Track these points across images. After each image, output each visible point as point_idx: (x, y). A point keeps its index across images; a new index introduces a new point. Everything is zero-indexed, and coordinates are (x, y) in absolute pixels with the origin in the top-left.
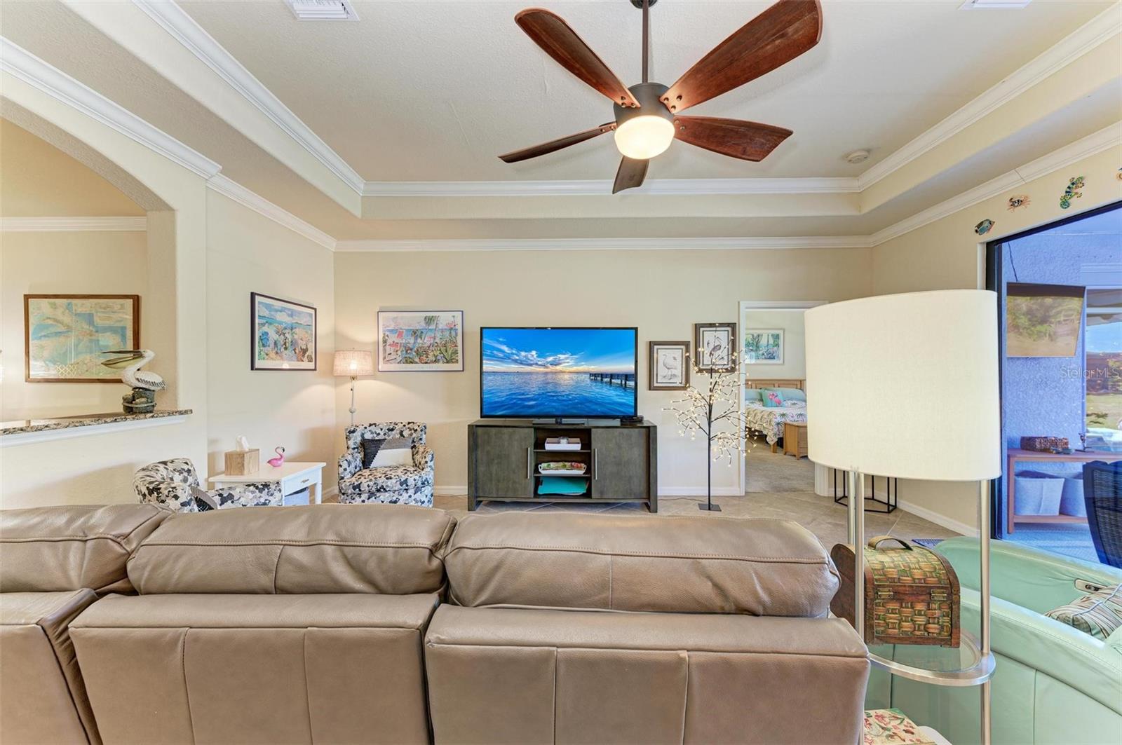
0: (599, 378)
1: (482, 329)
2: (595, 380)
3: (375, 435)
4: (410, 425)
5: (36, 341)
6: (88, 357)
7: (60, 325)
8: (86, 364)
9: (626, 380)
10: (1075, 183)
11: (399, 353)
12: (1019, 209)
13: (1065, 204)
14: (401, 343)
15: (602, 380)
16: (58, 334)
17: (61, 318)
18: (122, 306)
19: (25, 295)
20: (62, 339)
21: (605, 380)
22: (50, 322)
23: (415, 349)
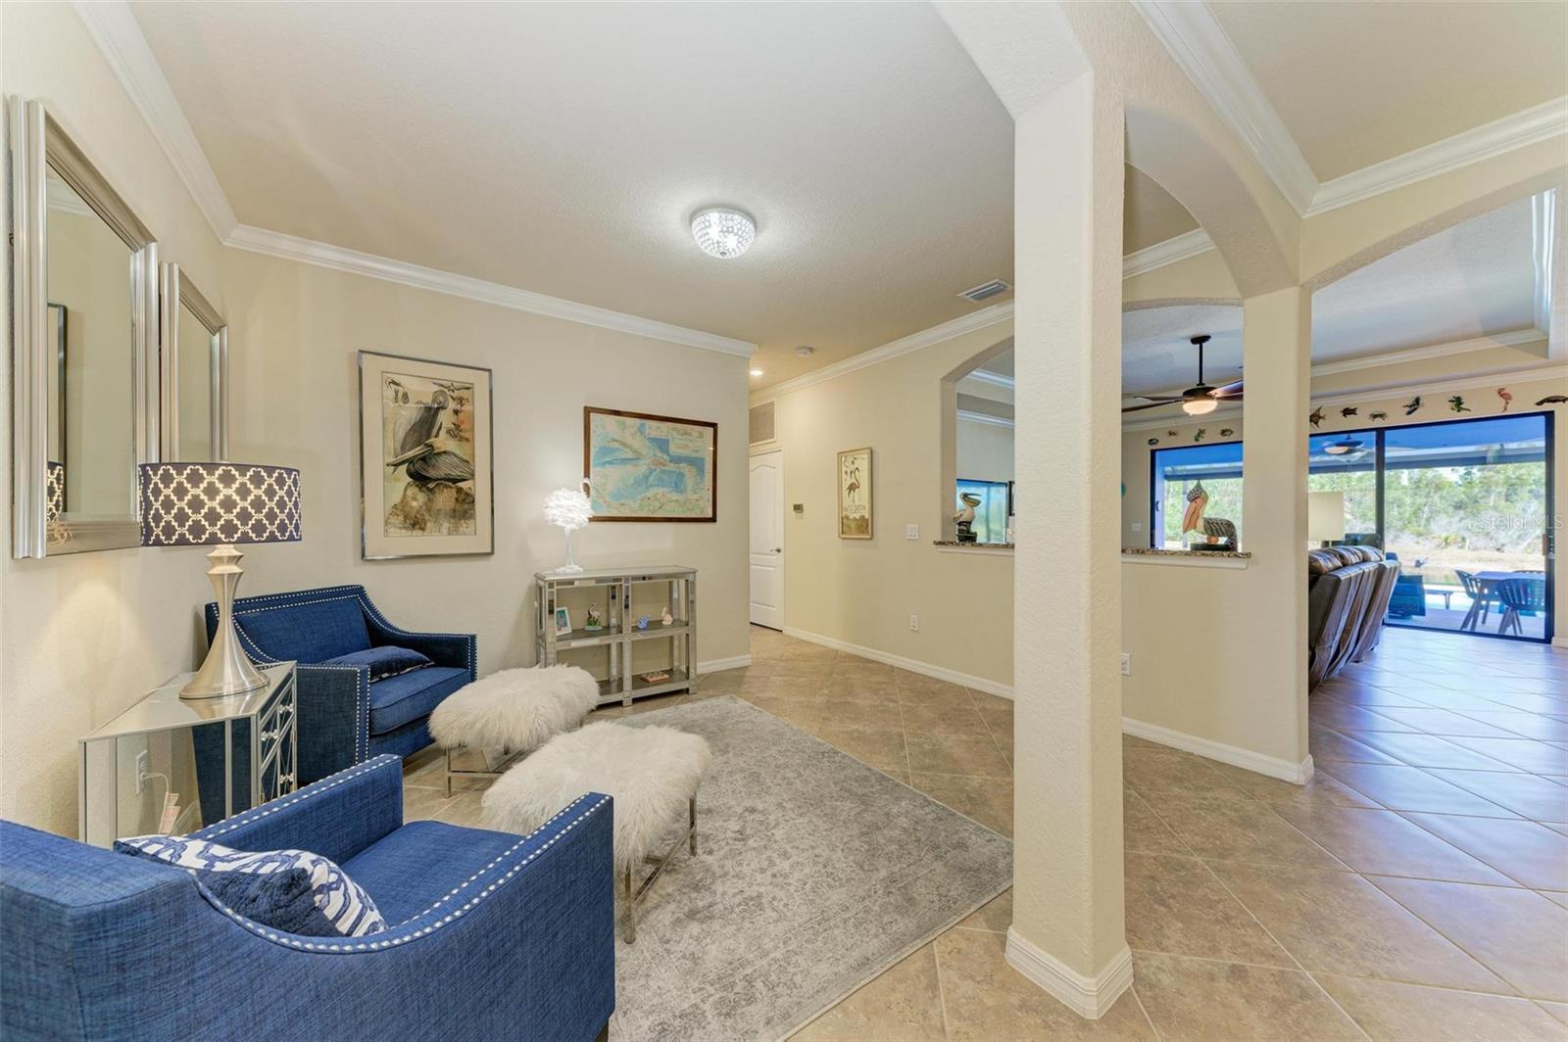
5: (598, 469)
6: (660, 490)
7: (628, 450)
8: (658, 500)
10: (1201, 432)
12: (1172, 437)
13: (1197, 440)
16: (624, 461)
17: (629, 440)
18: (701, 435)
19: (586, 408)
20: (629, 467)
22: (616, 445)
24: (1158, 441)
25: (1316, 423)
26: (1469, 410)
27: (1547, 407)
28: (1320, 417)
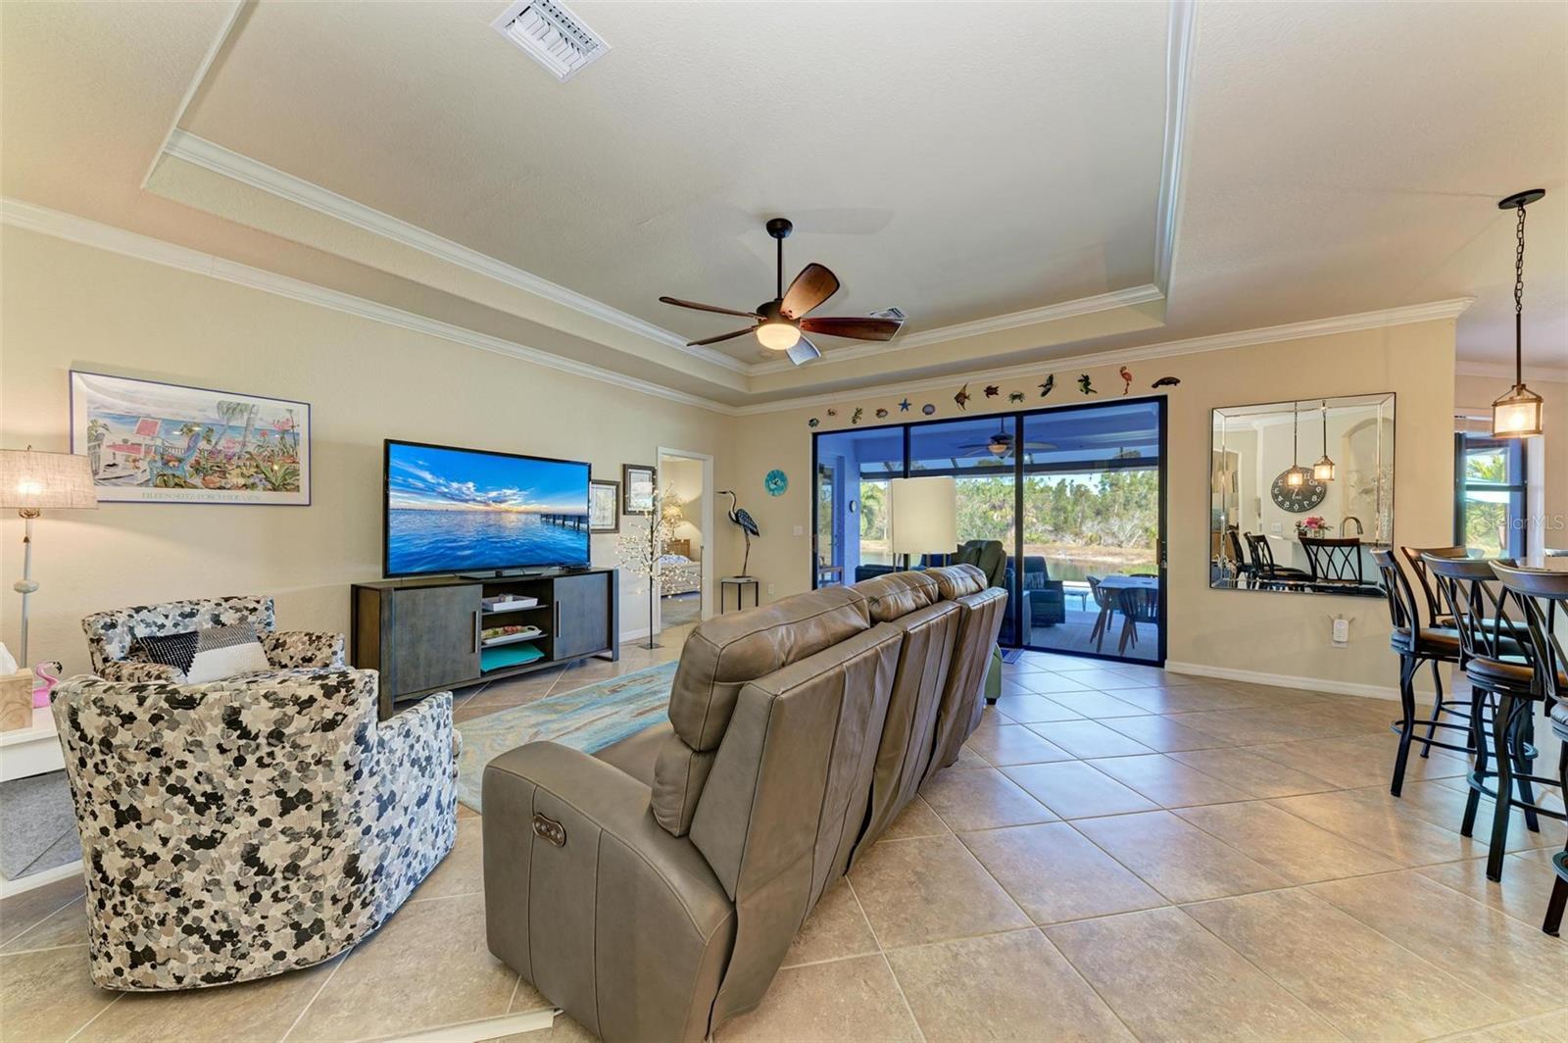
0: (551, 520)
1: (388, 443)
2: (547, 522)
3: (155, 629)
4: (231, 603)
9: (579, 522)
10: (859, 411)
11: (143, 465)
12: (832, 417)
13: (854, 421)
14: (148, 447)
15: (554, 522)
21: (558, 522)
23: (192, 460)
24: (818, 421)
25: (962, 404)
26: (1095, 392)
27: (1161, 391)
28: (966, 397)
